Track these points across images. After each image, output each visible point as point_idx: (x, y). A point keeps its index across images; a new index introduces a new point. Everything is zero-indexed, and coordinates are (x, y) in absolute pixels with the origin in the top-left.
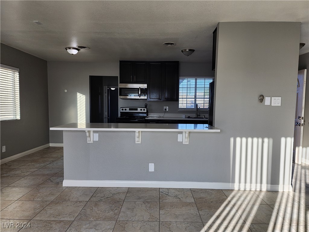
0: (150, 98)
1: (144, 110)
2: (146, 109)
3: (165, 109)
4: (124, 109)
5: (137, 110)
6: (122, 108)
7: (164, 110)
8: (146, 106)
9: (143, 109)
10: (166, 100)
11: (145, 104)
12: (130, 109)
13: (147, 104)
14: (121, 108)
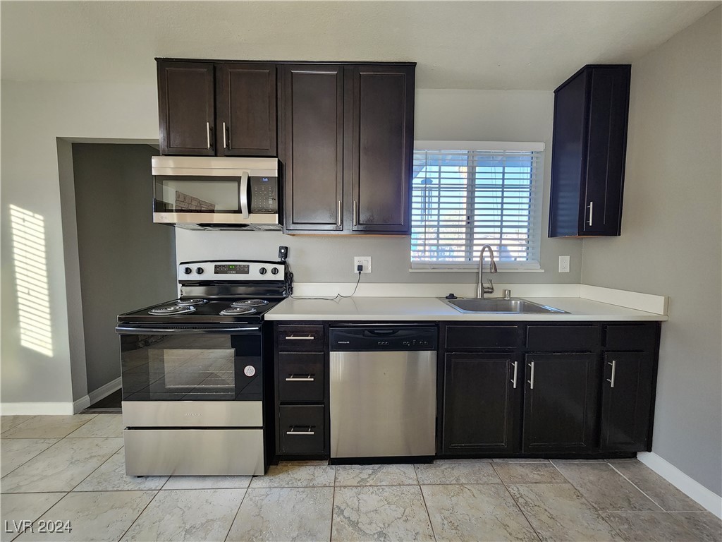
0: (293, 223)
1: (275, 271)
2: (281, 268)
3: (360, 268)
4: (194, 267)
5: (245, 270)
6: (187, 266)
7: (356, 271)
8: (286, 255)
9: (269, 267)
10: (361, 228)
11: (281, 248)
12: (218, 270)
13: (286, 248)
14: (181, 263)
